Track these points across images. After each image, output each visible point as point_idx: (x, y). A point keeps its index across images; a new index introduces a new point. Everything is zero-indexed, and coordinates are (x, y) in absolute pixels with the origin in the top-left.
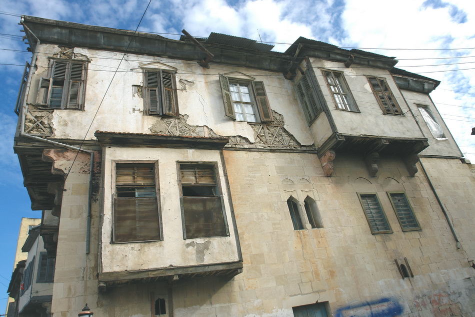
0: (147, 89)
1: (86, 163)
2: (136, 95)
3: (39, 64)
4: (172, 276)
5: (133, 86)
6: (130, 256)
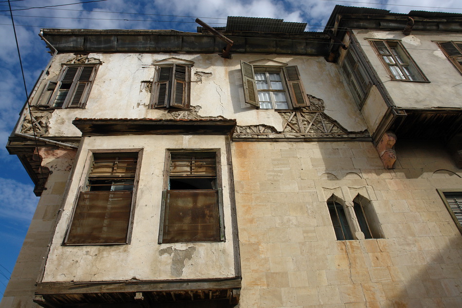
0: (157, 84)
2: (144, 90)
3: (51, 70)
4: (134, 294)
5: (142, 82)
6: (82, 262)
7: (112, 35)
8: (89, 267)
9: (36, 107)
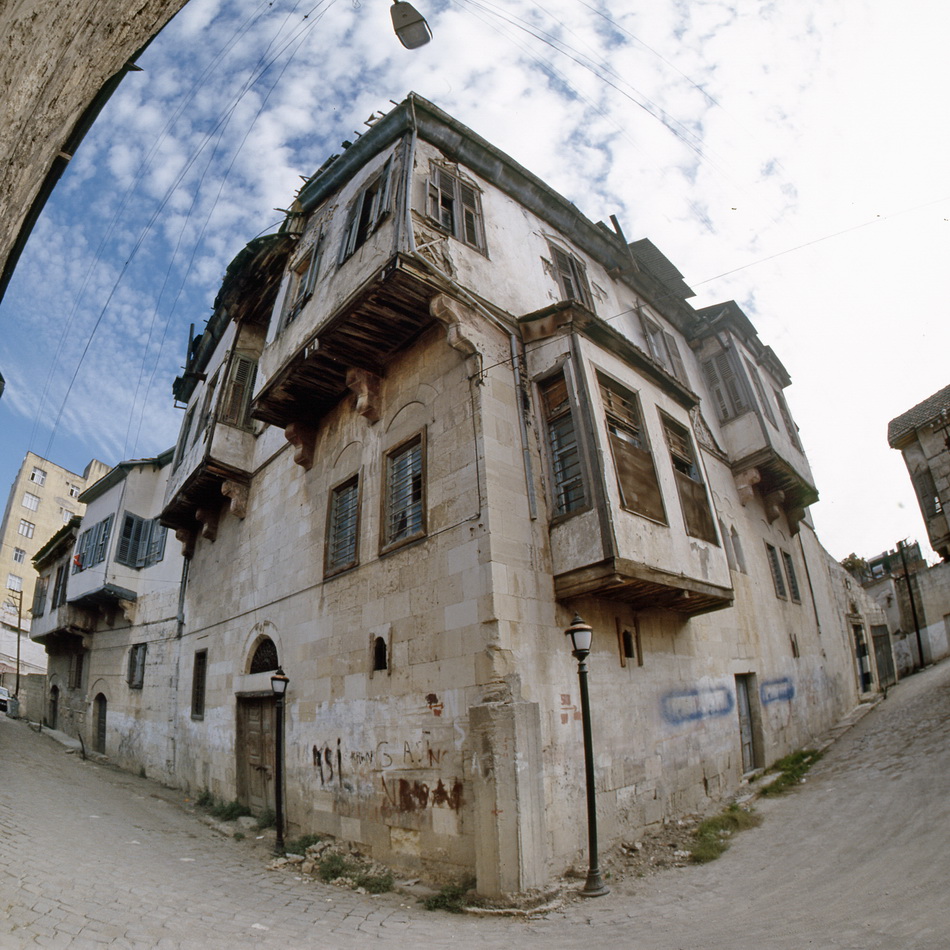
0: (558, 272)
1: (504, 348)
2: (547, 272)
3: (419, 162)
4: (683, 591)
5: (542, 258)
6: (644, 539)
7: (497, 158)
8: (651, 548)
9: (419, 215)
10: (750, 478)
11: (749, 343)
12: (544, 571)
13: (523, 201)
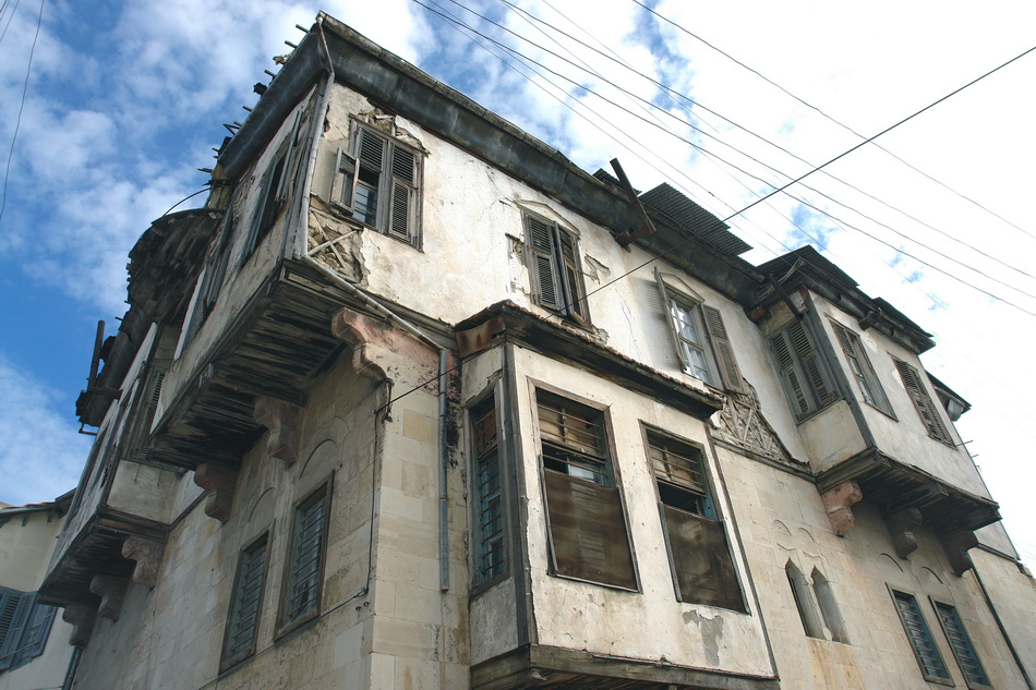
0: (531, 252)
1: (429, 369)
2: (514, 255)
3: (333, 121)
4: (666, 686)
5: (508, 235)
6: (588, 615)
8: (601, 627)
9: (322, 202)
10: (846, 495)
11: (844, 300)
12: (455, 660)
13: (489, 157)
